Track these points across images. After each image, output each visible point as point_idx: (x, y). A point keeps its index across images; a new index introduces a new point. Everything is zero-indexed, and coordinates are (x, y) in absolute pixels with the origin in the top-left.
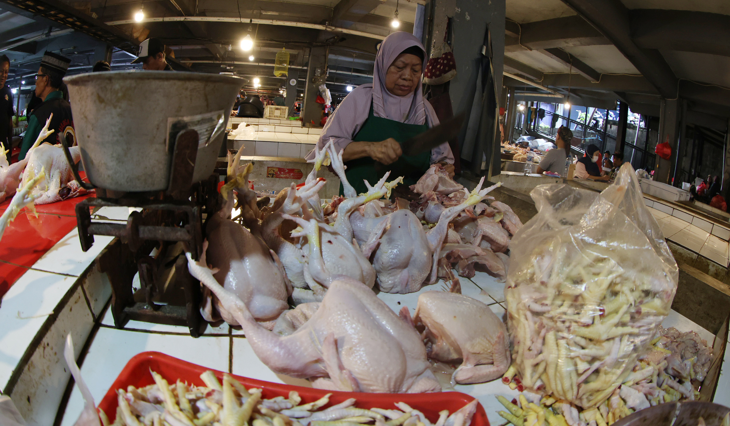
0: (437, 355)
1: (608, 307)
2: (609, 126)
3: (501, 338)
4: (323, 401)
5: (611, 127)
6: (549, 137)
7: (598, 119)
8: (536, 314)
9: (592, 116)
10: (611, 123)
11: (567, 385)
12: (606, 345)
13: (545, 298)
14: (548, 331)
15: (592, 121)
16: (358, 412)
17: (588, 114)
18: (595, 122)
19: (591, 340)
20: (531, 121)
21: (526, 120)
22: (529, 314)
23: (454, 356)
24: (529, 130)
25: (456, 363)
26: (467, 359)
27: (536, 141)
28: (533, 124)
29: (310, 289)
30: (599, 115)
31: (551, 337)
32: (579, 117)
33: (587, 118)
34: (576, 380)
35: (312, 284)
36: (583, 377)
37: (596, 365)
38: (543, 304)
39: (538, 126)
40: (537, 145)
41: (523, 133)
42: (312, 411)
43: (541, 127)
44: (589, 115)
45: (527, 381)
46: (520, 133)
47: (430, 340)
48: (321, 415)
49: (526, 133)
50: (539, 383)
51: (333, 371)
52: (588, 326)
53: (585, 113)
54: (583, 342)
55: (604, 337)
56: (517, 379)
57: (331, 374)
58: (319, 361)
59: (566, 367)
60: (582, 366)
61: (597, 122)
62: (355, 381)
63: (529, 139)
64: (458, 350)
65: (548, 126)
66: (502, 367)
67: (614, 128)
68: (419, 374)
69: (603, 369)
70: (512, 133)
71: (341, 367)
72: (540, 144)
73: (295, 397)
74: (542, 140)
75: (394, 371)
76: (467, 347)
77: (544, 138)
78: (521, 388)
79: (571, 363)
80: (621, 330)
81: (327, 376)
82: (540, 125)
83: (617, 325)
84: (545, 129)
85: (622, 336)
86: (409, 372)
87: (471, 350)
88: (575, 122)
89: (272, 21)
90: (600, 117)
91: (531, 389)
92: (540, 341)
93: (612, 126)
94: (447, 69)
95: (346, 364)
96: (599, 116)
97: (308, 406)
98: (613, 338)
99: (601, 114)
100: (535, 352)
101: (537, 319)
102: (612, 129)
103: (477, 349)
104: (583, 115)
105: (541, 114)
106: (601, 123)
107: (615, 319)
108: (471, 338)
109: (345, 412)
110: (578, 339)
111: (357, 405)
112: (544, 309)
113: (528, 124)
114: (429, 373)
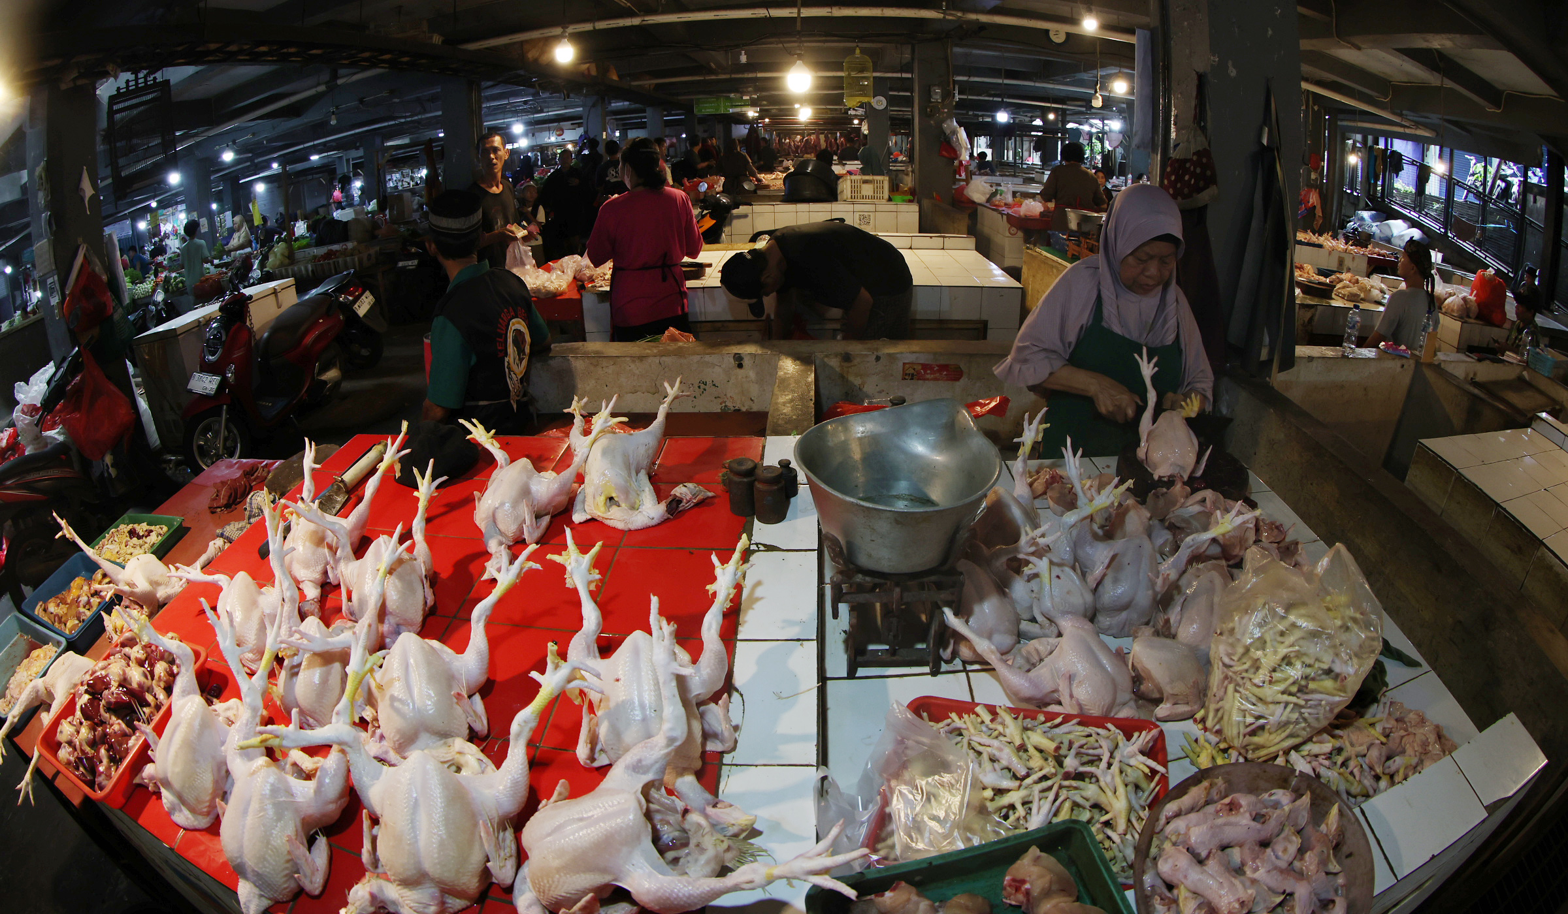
0: (1143, 693)
1: (1277, 675)
2: (1531, 197)
3: (1196, 684)
4: (1059, 720)
5: (1535, 201)
6: (1414, 215)
7: (1509, 179)
8: (1225, 665)
9: (1497, 171)
10: (1536, 190)
11: (1235, 732)
12: (1271, 706)
13: (1233, 655)
14: (1230, 683)
15: (1499, 182)
16: (1080, 728)
17: (1489, 167)
18: (1503, 185)
19: (1260, 699)
20: (1377, 179)
21: (1365, 174)
22: (1221, 664)
23: (1156, 695)
24: (1372, 197)
25: (1158, 701)
26: (1167, 699)
27: (1387, 224)
28: (1379, 183)
29: (1037, 622)
30: (1509, 169)
31: (1231, 687)
32: (1471, 172)
33: (1488, 175)
34: (1243, 730)
35: (1039, 618)
36: (1249, 729)
37: (1262, 721)
38: (1232, 659)
39: (1392, 187)
40: (1390, 235)
41: (1362, 204)
42: (1051, 728)
43: (1397, 190)
44: (1492, 170)
45: (1209, 723)
46: (1356, 205)
47: (1138, 680)
48: (1057, 730)
49: (1367, 204)
50: (1217, 727)
51: (1065, 699)
52: (1259, 687)
53: (1483, 164)
54: (1254, 700)
55: (1269, 699)
56: (1203, 720)
57: (1063, 701)
58: (1056, 691)
59: (1236, 717)
60: (1249, 720)
61: (1509, 185)
62: (1080, 706)
63: (1374, 219)
64: (1160, 691)
65: (1411, 189)
66: (1196, 707)
67: (1541, 202)
68: (1124, 704)
69: (1267, 727)
70: (1340, 204)
71: (1071, 696)
72: (1396, 233)
73: (1042, 718)
74: (1400, 222)
75: (1108, 700)
76: (1168, 690)
77: (1405, 218)
78: (1205, 729)
79: (1242, 714)
80: (1286, 698)
81: (1060, 703)
82: (1396, 185)
83: (1283, 693)
84: (1406, 195)
85: (1287, 704)
86: (1118, 701)
87: (1171, 692)
88: (1463, 186)
89: (829, 10)
90: (1514, 175)
91: (1211, 731)
92: (1223, 690)
93: (1538, 197)
94: (1201, 184)
95: (1075, 693)
96: (1512, 171)
97: (1049, 724)
98: (1279, 703)
99: (1515, 168)
100: (1218, 698)
101: (1225, 670)
102: (1538, 204)
103: (1176, 691)
104: (1479, 168)
105: (1395, 163)
106: (1515, 189)
107: (1281, 687)
108: (1172, 681)
109: (1073, 728)
110: (1250, 695)
111: (1079, 724)
112: (1232, 663)
113: (1370, 184)
114: (1132, 703)
